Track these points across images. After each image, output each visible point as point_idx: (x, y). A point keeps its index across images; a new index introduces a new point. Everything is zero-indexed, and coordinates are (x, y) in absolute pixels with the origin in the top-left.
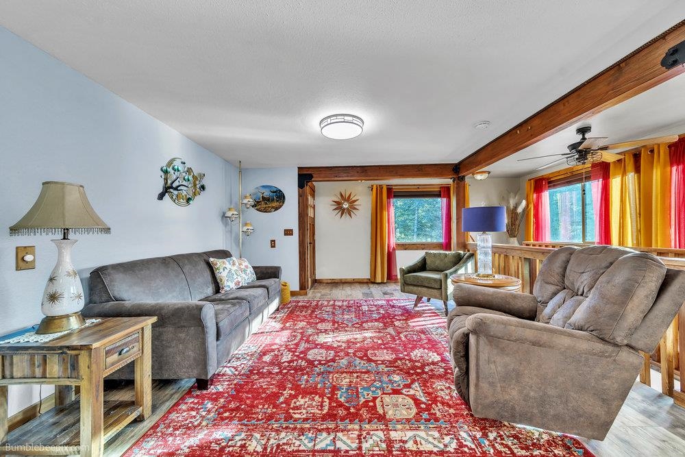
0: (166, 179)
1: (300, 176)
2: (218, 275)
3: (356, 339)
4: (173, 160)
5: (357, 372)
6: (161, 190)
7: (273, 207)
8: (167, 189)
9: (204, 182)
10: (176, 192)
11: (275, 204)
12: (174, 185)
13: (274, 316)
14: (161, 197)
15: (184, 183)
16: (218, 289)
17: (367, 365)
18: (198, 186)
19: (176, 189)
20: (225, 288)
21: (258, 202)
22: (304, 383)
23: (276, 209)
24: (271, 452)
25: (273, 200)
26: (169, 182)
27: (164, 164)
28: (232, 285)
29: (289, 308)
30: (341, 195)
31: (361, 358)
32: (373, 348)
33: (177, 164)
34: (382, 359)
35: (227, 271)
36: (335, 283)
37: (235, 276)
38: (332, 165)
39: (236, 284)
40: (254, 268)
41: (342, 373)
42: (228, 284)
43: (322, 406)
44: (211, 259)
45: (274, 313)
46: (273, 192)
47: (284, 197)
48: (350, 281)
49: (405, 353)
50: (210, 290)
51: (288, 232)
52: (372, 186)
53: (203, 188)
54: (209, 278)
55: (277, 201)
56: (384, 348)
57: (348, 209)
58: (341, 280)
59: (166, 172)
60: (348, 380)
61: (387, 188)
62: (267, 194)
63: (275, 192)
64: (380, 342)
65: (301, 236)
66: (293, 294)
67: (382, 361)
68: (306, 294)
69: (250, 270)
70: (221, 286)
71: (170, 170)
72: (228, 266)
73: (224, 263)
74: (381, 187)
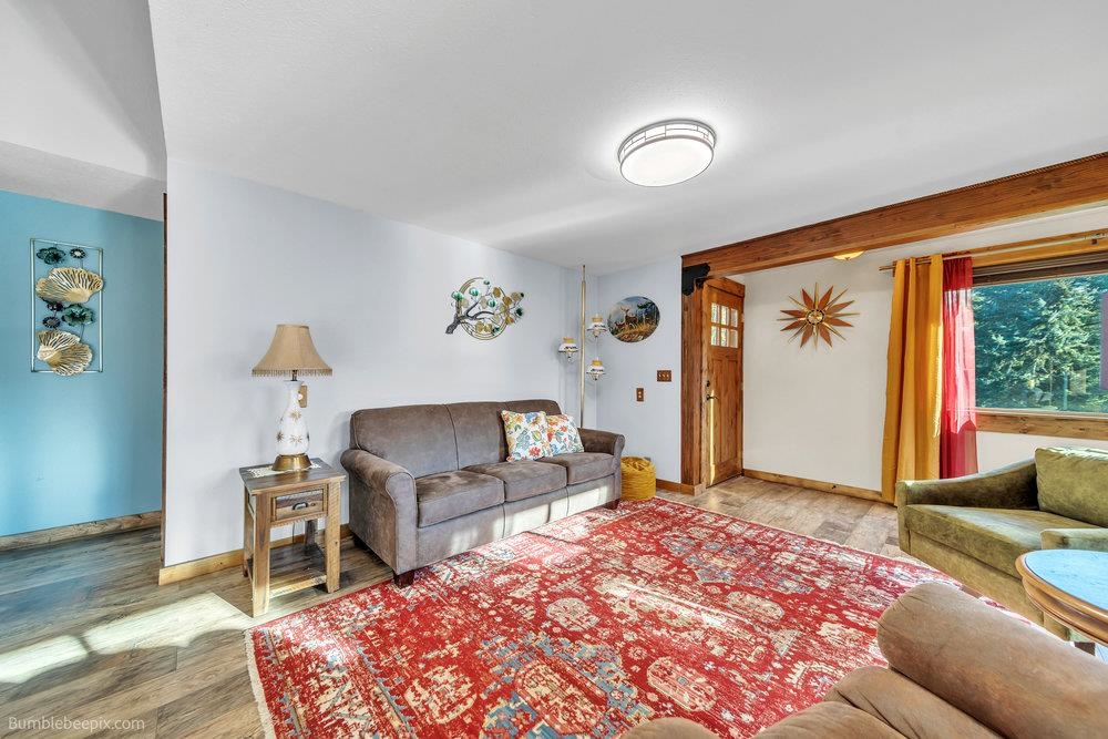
0: (458, 308)
1: (685, 271)
2: (508, 436)
3: (672, 616)
4: (472, 280)
5: (580, 688)
6: (451, 321)
7: (641, 333)
8: (458, 320)
9: (522, 304)
10: (474, 322)
11: (644, 327)
12: (471, 314)
13: (593, 515)
14: (450, 330)
15: (489, 309)
16: (505, 455)
17: (619, 685)
18: (512, 311)
19: (474, 317)
20: (513, 456)
21: (620, 326)
22: (486, 648)
23: (646, 335)
24: (323, 724)
25: (641, 321)
26: (464, 310)
27: (456, 290)
28: (525, 453)
29: (635, 509)
30: (805, 295)
31: (628, 663)
32: (682, 657)
33: (479, 287)
34: (669, 693)
35: (519, 431)
36: (781, 485)
37: (532, 441)
38: (746, 239)
39: (532, 452)
40: (581, 431)
41: (556, 670)
42: (519, 450)
43: (452, 707)
44: (504, 412)
45: (596, 509)
46: (641, 307)
47: (658, 313)
48: (823, 488)
49: (747, 718)
50: (495, 454)
51: (664, 376)
52: (895, 263)
53: (519, 312)
54: (498, 439)
55: (647, 322)
56: (708, 673)
57: (819, 324)
58: (800, 480)
59: (458, 299)
60: (545, 691)
61: (946, 263)
62: (633, 311)
63: (645, 306)
64: (718, 651)
65: (686, 383)
66: (662, 485)
67: (662, 699)
68: (692, 493)
69: (574, 433)
70: (510, 452)
71: (466, 296)
72: (524, 424)
73: (519, 419)
74: (923, 263)
